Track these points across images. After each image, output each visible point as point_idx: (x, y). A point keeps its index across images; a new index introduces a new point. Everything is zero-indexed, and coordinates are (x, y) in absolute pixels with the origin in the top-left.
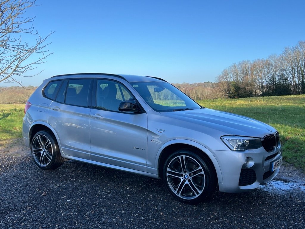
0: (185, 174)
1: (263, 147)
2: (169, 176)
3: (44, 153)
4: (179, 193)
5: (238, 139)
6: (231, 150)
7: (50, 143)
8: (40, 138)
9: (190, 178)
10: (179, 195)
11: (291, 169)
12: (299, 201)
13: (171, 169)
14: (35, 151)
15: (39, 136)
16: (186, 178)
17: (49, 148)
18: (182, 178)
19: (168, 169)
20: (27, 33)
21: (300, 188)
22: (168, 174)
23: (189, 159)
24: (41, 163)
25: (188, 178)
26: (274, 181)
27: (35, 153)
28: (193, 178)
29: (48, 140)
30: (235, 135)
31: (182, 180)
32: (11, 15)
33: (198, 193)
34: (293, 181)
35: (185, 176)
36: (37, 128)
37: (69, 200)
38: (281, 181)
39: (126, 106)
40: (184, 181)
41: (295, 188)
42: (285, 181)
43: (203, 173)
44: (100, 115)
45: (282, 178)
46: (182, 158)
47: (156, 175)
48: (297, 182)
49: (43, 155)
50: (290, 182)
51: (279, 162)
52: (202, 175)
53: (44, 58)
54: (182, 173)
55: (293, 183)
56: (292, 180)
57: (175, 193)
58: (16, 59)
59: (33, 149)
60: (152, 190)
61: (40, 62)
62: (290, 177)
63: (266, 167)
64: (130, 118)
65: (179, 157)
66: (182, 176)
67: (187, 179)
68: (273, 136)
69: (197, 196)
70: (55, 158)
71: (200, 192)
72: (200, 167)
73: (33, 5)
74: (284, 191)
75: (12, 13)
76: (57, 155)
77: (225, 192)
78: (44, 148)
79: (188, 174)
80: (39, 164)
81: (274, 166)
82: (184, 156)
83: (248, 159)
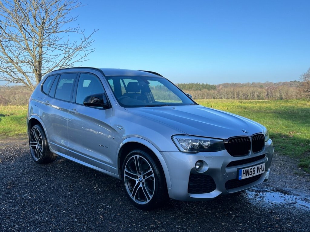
0: (140, 176)
1: (226, 150)
2: (126, 177)
3: (38, 147)
4: (134, 197)
5: (191, 139)
6: (180, 151)
7: (41, 137)
8: (35, 132)
9: (144, 181)
10: (134, 199)
11: (303, 179)
12: (276, 218)
13: (129, 170)
14: (32, 144)
15: (34, 129)
16: (140, 180)
17: (41, 142)
18: (137, 180)
19: (126, 170)
20: (74, 32)
21: (297, 202)
22: (125, 175)
23: (142, 160)
24: (35, 157)
25: (142, 180)
26: (271, 192)
27: (31, 147)
28: (146, 181)
29: (40, 134)
30: (188, 135)
31: (137, 182)
32: (58, 16)
33: (149, 198)
34: (296, 193)
35: (140, 179)
36: (33, 122)
37: (26, 195)
38: (281, 192)
39: (93, 100)
40: (139, 183)
41: (290, 202)
42: (285, 192)
43: (153, 175)
44: (76, 110)
45: (284, 189)
46: (136, 157)
47: (117, 175)
48: (298, 195)
49: (37, 148)
50: (290, 194)
51: (256, 170)
52: (152, 178)
53: (86, 56)
54: (137, 175)
55: (292, 196)
56: (294, 192)
57: (131, 195)
58: (64, 58)
59: (31, 143)
60: (119, 190)
61: (83, 59)
62: (296, 188)
63: (230, 173)
64: (98, 113)
65: (134, 156)
66: (137, 177)
67: (141, 182)
68: (247, 138)
69: (148, 201)
70: (45, 153)
71: (151, 197)
72: (151, 170)
73: (81, 5)
74: (271, 205)
75: (59, 14)
76: (46, 149)
77: (174, 198)
78: (38, 142)
79: (142, 176)
80: (34, 157)
81: (243, 173)
82: (138, 156)
83: (201, 163)
